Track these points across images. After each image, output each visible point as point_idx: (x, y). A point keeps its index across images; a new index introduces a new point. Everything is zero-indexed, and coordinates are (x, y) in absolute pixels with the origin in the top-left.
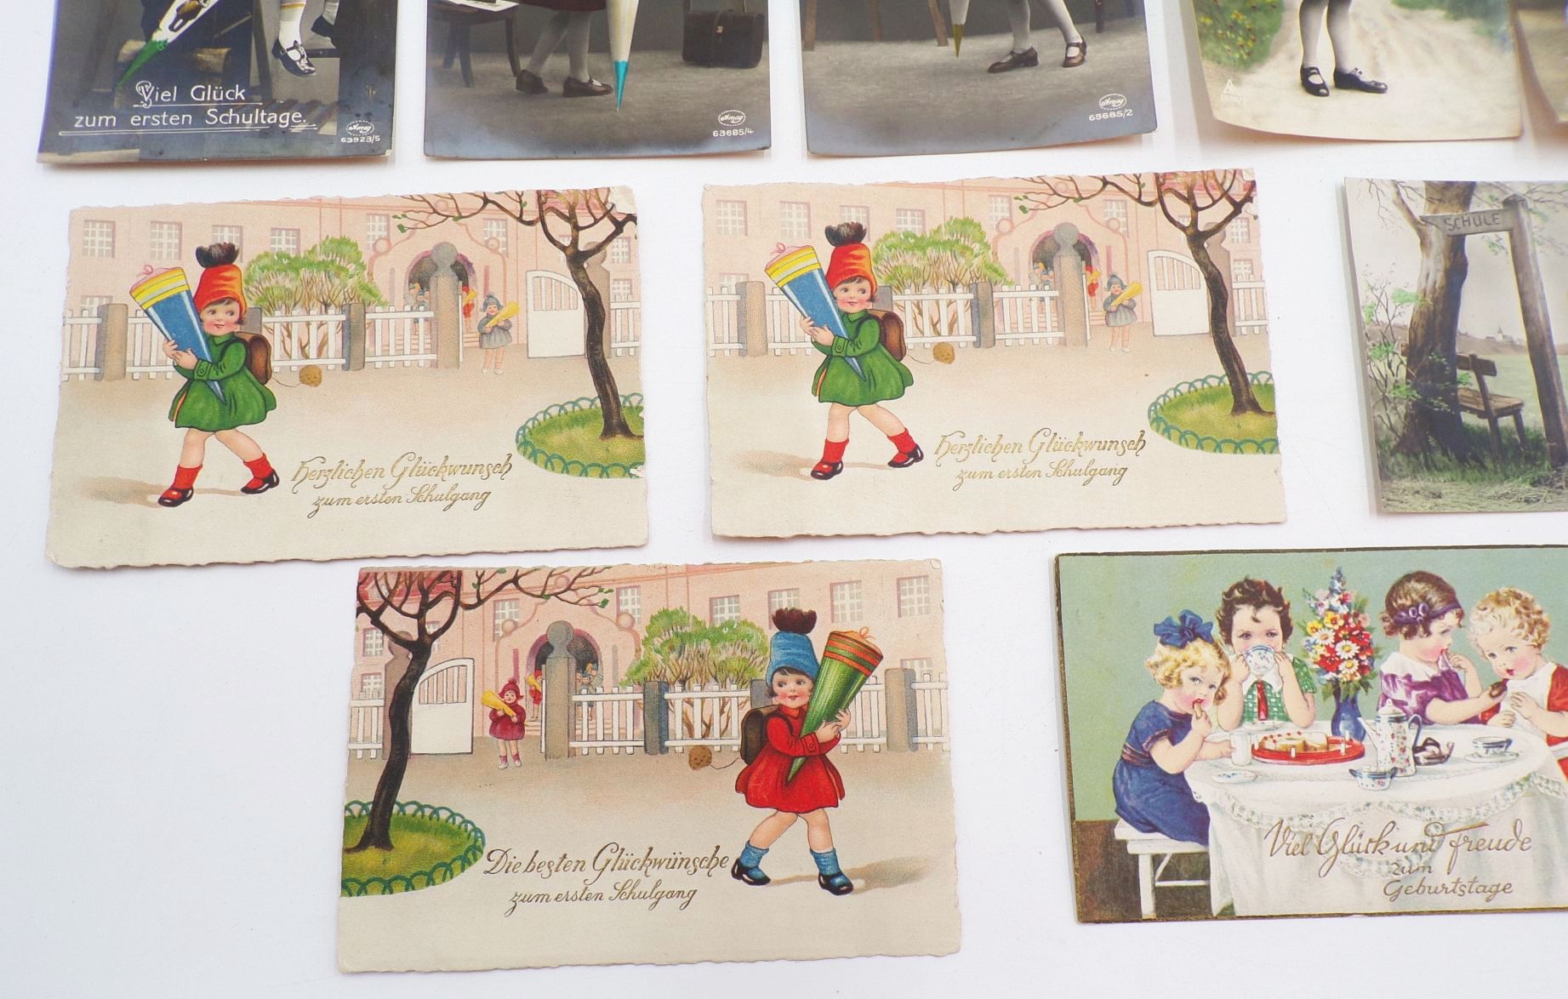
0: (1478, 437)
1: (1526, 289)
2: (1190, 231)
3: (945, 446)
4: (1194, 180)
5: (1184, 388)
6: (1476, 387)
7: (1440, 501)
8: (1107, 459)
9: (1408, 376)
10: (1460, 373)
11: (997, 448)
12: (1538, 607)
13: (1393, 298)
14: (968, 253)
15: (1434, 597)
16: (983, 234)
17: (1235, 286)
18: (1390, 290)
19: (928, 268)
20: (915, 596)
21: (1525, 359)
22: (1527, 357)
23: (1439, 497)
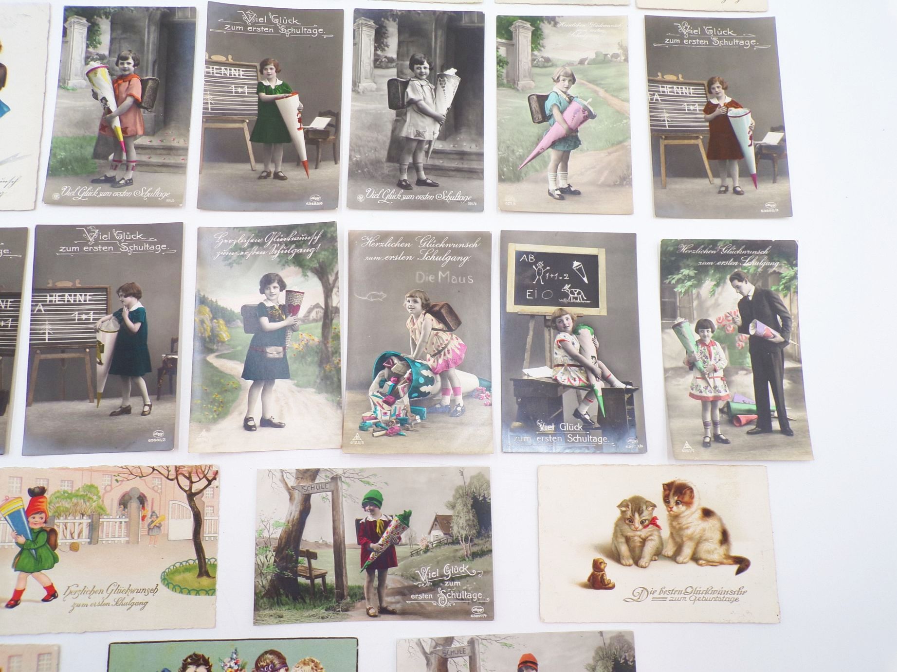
0: (305, 588)
1: (336, 518)
2: (188, 492)
3: (69, 591)
4: (192, 469)
5: (178, 565)
6: (307, 565)
7: (282, 619)
8: (140, 598)
9: (275, 561)
10: (300, 558)
11: (93, 591)
12: (321, 666)
13: (273, 525)
14: (91, 500)
15: (276, 662)
16: (98, 492)
17: (205, 518)
18: (272, 522)
19: (72, 507)
20: (45, 662)
21: (331, 551)
22: (332, 550)
23: (282, 617)
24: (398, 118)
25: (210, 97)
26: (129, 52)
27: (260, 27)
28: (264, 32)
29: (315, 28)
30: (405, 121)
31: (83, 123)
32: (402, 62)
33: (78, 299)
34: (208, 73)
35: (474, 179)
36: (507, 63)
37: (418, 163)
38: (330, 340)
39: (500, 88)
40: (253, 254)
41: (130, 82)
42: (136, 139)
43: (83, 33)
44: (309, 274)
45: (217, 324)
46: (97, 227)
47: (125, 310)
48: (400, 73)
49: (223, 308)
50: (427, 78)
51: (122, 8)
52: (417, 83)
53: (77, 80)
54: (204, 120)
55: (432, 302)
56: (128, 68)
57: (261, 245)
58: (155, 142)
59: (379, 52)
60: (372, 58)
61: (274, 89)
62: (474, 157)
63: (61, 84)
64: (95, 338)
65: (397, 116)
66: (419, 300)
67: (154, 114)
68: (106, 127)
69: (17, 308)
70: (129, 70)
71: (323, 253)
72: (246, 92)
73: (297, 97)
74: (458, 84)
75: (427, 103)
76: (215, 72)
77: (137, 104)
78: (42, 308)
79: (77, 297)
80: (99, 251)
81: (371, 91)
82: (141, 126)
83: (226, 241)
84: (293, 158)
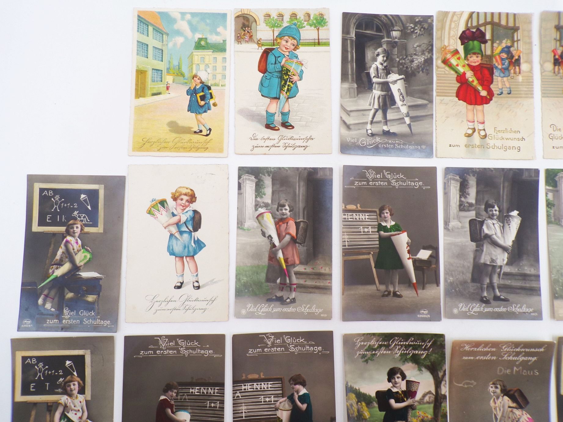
24: (477, 249)
25: (346, 237)
26: (285, 201)
27: (378, 181)
28: (381, 185)
29: (417, 181)
30: (483, 251)
31: (257, 255)
32: (479, 206)
33: (262, 387)
34: (345, 219)
35: (534, 295)
36: (554, 205)
37: (494, 283)
38: (440, 418)
39: (550, 225)
40: (382, 353)
41: (287, 223)
42: (294, 267)
43: (252, 187)
44: (423, 369)
45: (361, 406)
46: (273, 334)
47: (295, 394)
48: (478, 215)
49: (364, 393)
50: (497, 218)
51: (280, 168)
52: (490, 222)
53: (250, 223)
54: (344, 254)
55: (508, 388)
56: (286, 213)
57: (387, 347)
58: (308, 269)
59: (463, 199)
60: (458, 203)
61: (390, 229)
62: (533, 278)
63: (240, 226)
64: (276, 415)
65: (477, 247)
66: (499, 386)
67: (305, 248)
68: (273, 258)
69: (222, 394)
70: (286, 214)
71: (434, 355)
72: (370, 231)
73: (405, 234)
74: (519, 222)
75: (498, 237)
76: (349, 218)
77: (294, 240)
78: (239, 395)
79: (262, 386)
80: (274, 352)
81: (458, 228)
82: (297, 257)
83: (362, 343)
84: (406, 280)
